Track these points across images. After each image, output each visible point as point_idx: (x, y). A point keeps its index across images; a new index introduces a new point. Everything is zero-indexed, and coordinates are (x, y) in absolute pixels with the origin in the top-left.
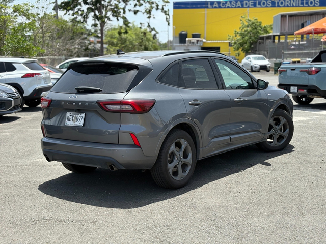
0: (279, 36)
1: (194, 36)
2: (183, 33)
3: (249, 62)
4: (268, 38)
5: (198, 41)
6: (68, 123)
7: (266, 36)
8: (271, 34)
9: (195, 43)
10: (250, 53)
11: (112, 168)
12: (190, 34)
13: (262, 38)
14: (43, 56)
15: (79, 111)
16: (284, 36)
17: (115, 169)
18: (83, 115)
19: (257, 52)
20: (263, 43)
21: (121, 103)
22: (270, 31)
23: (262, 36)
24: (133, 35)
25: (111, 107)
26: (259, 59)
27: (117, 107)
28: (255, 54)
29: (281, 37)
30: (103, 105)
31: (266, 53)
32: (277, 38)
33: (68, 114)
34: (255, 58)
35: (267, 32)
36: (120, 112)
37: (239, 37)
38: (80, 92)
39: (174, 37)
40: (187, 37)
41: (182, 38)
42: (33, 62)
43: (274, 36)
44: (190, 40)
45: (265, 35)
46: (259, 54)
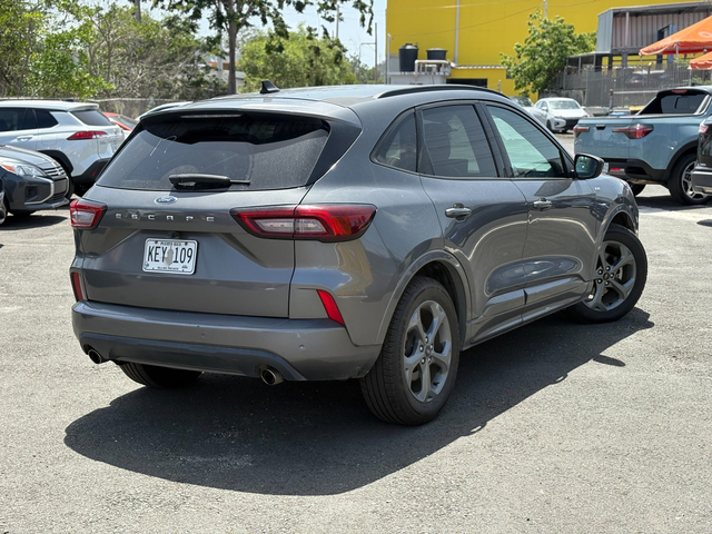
0: (610, 56)
1: (431, 55)
2: (409, 47)
3: (545, 113)
4: (586, 60)
5: (439, 65)
6: (152, 266)
7: (582, 58)
8: (594, 52)
9: (434, 70)
10: (547, 93)
11: (269, 378)
12: (422, 52)
13: (574, 62)
14: (109, 97)
15: (182, 235)
16: (620, 58)
17: (277, 379)
18: (192, 245)
19: (563, 92)
20: (576, 71)
21: (296, 215)
22: (592, 46)
23: (575, 55)
24: (297, 52)
25: (268, 225)
26: (565, 106)
27: (286, 225)
28: (560, 96)
29: (614, 58)
30: (247, 220)
31: (581, 92)
32: (605, 61)
33: (150, 243)
34: (557, 106)
35: (585, 47)
36: (295, 236)
37: (525, 59)
38: (180, 187)
39: (389, 56)
40: (416, 58)
41: (407, 59)
42: (89, 109)
43: (599, 57)
44: (424, 64)
45: (580, 54)
46: (567, 96)
